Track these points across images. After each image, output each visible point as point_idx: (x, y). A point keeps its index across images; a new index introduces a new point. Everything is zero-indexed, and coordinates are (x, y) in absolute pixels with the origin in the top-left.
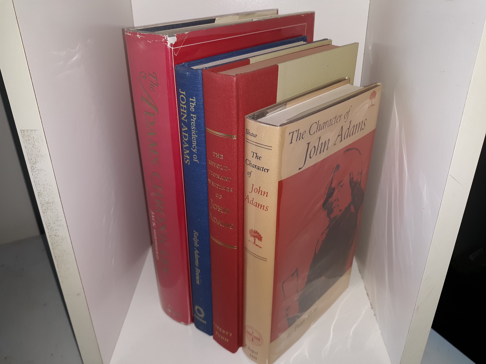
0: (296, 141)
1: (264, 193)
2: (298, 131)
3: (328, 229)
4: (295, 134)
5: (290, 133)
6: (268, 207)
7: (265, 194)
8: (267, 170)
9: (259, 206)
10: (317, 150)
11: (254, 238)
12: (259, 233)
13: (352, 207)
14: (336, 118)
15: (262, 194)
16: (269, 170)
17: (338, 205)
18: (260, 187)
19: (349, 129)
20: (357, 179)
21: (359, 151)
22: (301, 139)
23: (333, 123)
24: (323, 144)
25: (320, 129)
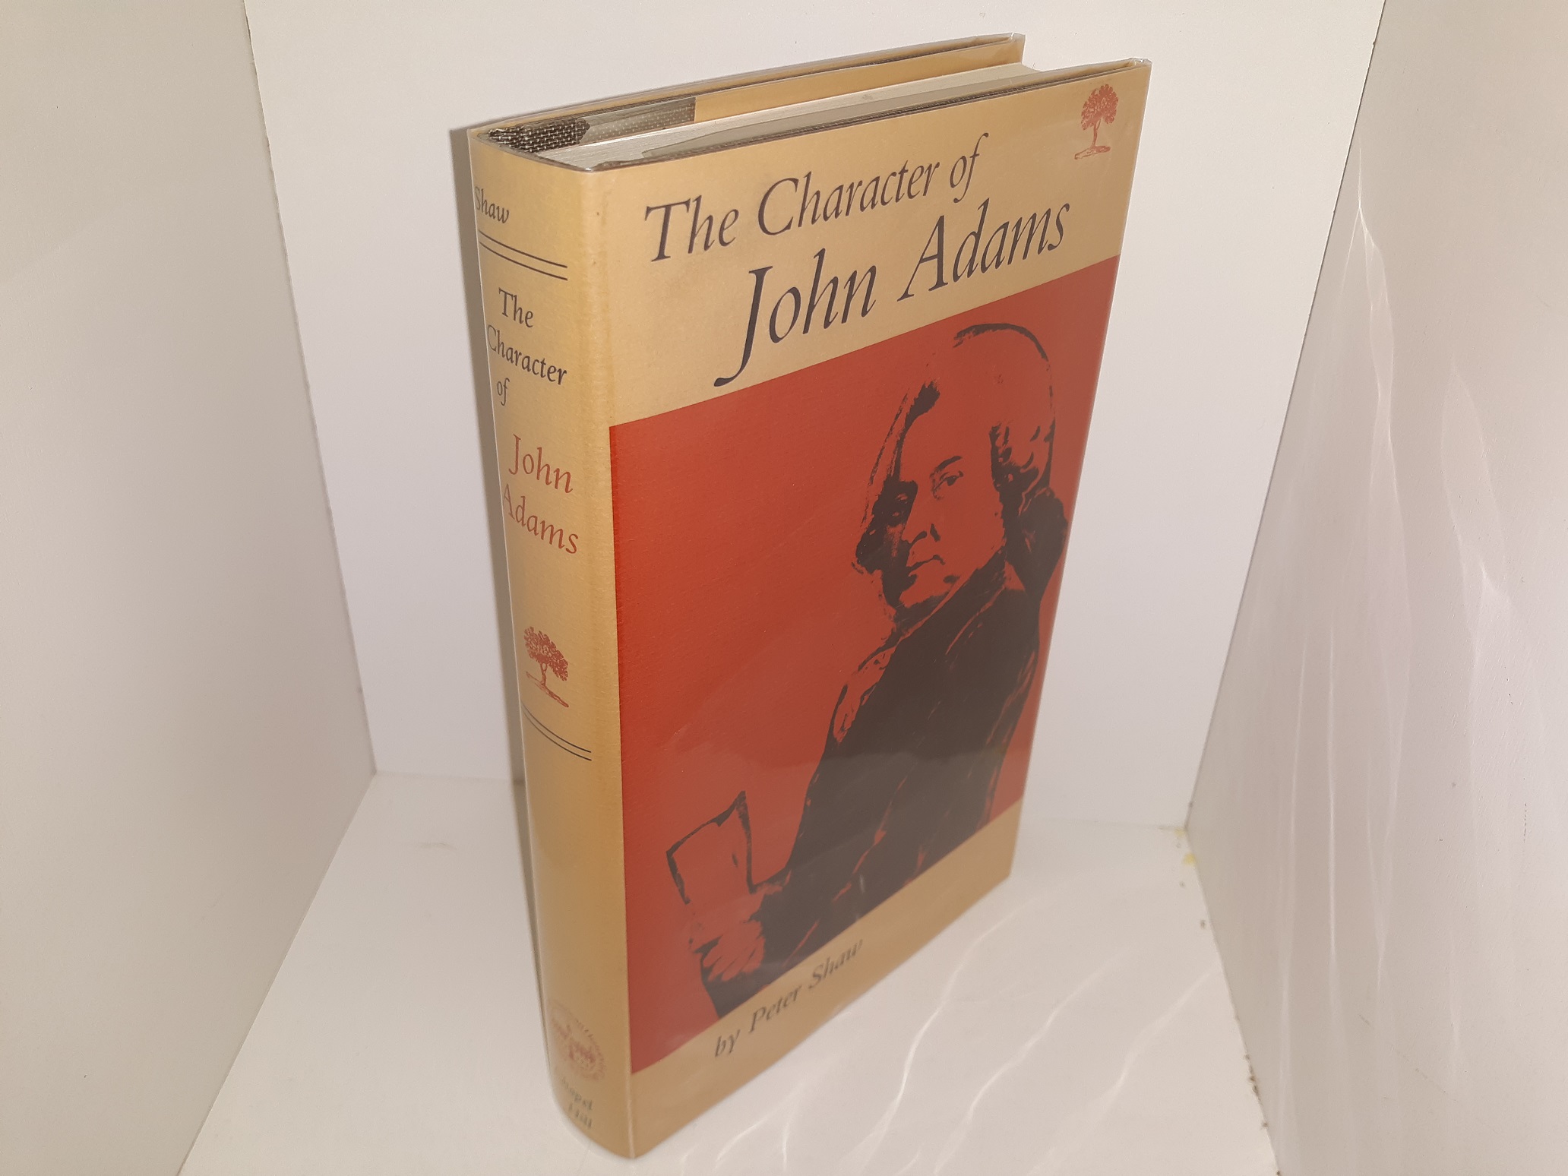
0: (690, 251)
1: (558, 474)
2: (693, 205)
3: (893, 650)
4: (681, 220)
5: (649, 210)
6: (577, 538)
7: (563, 482)
8: (557, 374)
9: (543, 531)
10: (811, 307)
11: (541, 667)
12: (553, 644)
13: (1009, 570)
14: (907, 176)
15: (550, 479)
16: (565, 372)
17: (936, 557)
18: (540, 449)
19: (977, 235)
20: (1031, 458)
21: (1033, 338)
22: (716, 244)
23: (890, 193)
24: (840, 285)
25: (820, 211)
